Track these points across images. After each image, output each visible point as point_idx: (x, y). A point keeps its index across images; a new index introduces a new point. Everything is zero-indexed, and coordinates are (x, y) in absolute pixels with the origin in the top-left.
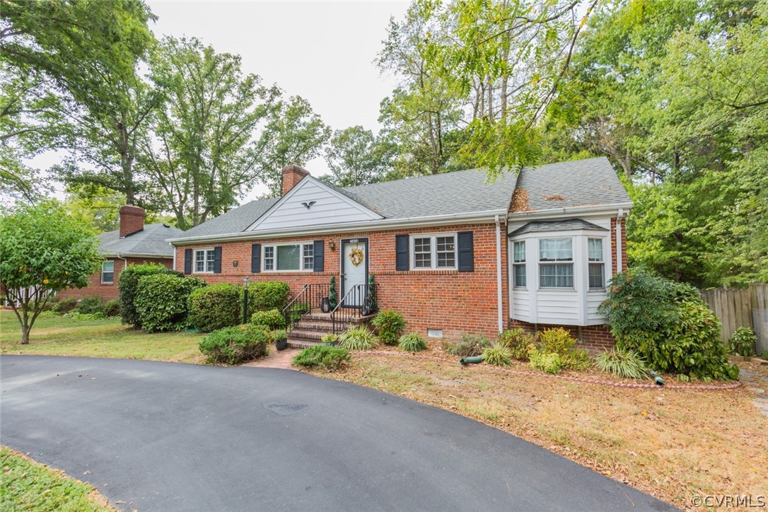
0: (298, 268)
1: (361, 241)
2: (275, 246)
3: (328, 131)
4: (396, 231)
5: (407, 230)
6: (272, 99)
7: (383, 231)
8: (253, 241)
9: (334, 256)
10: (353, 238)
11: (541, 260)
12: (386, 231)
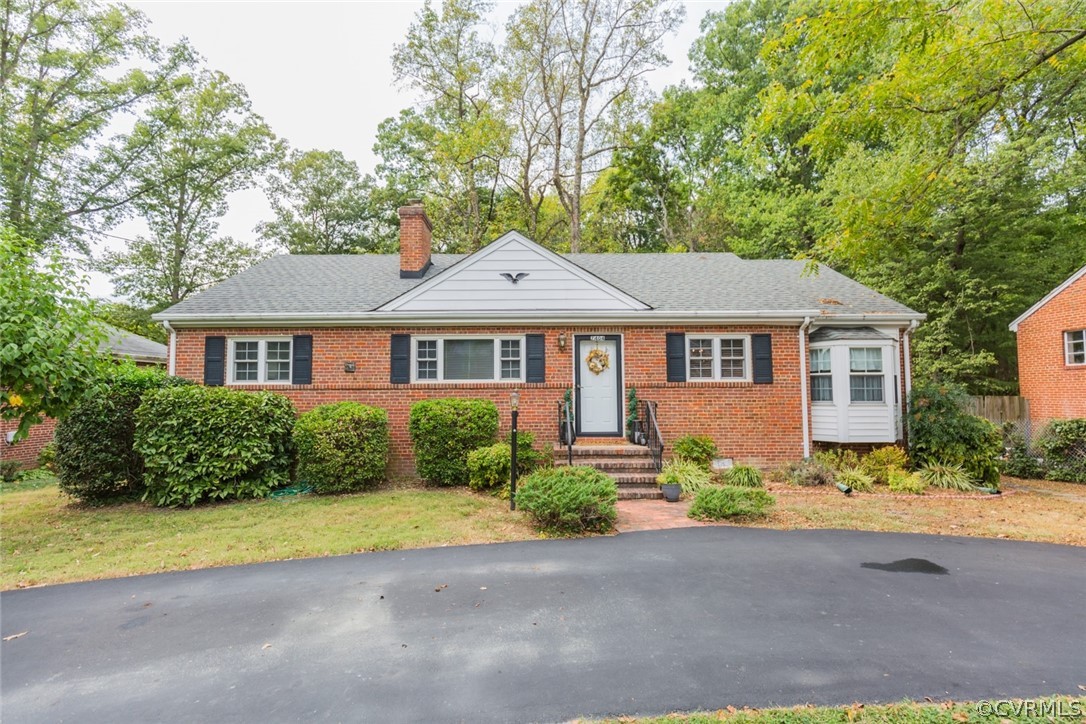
0: (492, 376)
1: (608, 338)
2: (440, 339)
3: (280, 147)
4: (667, 327)
5: (682, 327)
6: (174, 66)
7: (646, 327)
8: (393, 328)
9: (563, 359)
10: (597, 333)
11: (852, 371)
12: (651, 327)
